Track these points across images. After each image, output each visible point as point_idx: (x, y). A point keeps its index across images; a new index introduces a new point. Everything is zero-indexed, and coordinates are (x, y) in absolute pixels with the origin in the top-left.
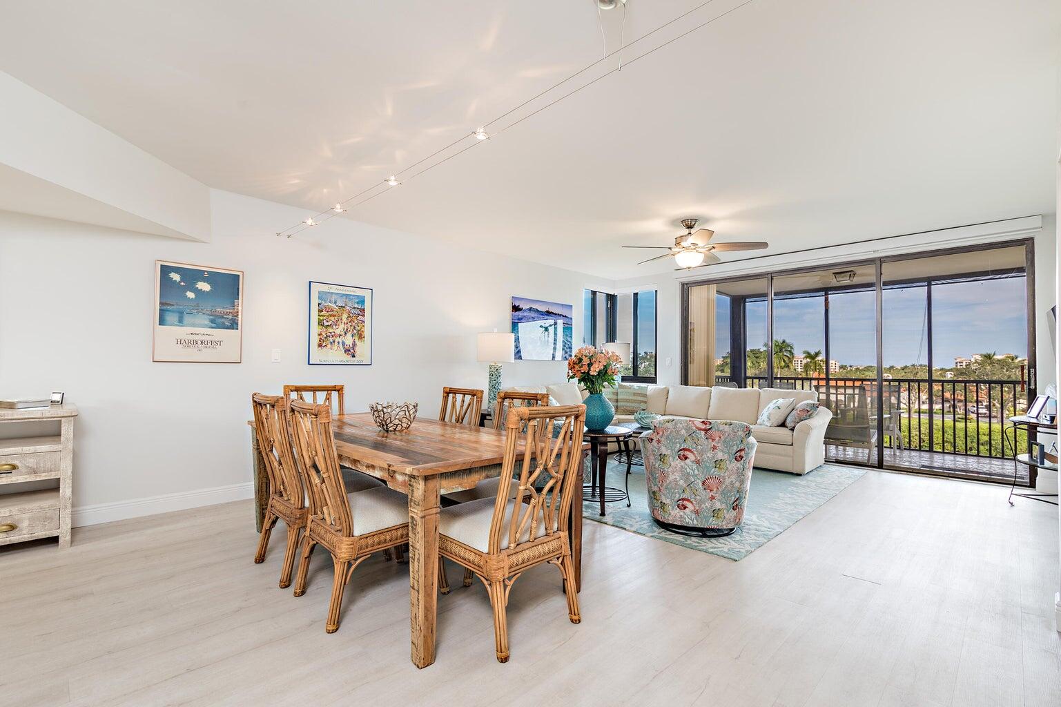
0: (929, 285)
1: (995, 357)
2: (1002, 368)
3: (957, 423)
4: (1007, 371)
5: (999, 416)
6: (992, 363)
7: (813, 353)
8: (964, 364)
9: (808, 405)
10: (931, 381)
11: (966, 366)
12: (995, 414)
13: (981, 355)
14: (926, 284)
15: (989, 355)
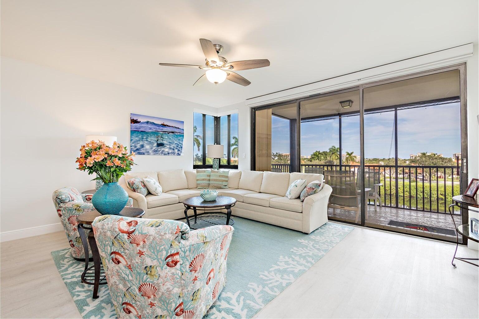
0: (396, 111)
1: (427, 154)
2: (429, 159)
3: (411, 183)
4: (432, 160)
5: (429, 179)
6: (425, 157)
7: (350, 153)
8: (414, 157)
9: (313, 184)
10: (396, 167)
11: (415, 158)
12: (427, 179)
13: (421, 154)
14: (394, 109)
15: (424, 153)
